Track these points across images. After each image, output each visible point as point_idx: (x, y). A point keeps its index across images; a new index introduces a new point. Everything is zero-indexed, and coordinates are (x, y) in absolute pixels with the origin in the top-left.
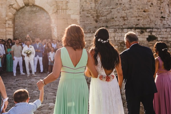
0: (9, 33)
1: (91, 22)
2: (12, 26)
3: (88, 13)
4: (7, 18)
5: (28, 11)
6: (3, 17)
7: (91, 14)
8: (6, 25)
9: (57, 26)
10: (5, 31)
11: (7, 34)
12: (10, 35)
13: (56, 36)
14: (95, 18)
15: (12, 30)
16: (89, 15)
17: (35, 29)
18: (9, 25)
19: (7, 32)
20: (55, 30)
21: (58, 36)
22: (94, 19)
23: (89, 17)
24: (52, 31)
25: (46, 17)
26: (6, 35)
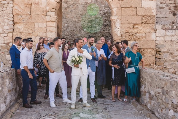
0: (51, 29)
1: (166, 16)
2: (54, 20)
3: (161, 3)
4: (48, 8)
5: (81, 4)
6: (42, 6)
7: (166, 4)
8: (47, 17)
9: (120, 18)
10: (45, 26)
11: (48, 31)
12: (52, 32)
13: (119, 35)
14: (173, 9)
15: (55, 24)
16: (164, 6)
17: (89, 26)
18: (51, 17)
19: (48, 28)
20: (118, 24)
21: (122, 33)
22: (171, 10)
23: (164, 8)
24: (113, 26)
25: (104, 11)
26: (46, 32)
